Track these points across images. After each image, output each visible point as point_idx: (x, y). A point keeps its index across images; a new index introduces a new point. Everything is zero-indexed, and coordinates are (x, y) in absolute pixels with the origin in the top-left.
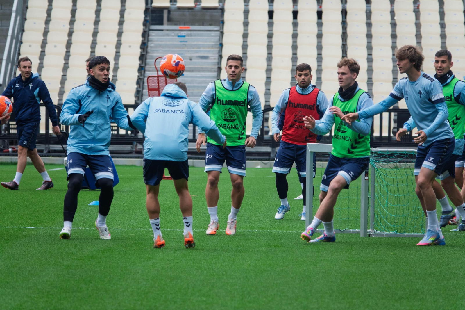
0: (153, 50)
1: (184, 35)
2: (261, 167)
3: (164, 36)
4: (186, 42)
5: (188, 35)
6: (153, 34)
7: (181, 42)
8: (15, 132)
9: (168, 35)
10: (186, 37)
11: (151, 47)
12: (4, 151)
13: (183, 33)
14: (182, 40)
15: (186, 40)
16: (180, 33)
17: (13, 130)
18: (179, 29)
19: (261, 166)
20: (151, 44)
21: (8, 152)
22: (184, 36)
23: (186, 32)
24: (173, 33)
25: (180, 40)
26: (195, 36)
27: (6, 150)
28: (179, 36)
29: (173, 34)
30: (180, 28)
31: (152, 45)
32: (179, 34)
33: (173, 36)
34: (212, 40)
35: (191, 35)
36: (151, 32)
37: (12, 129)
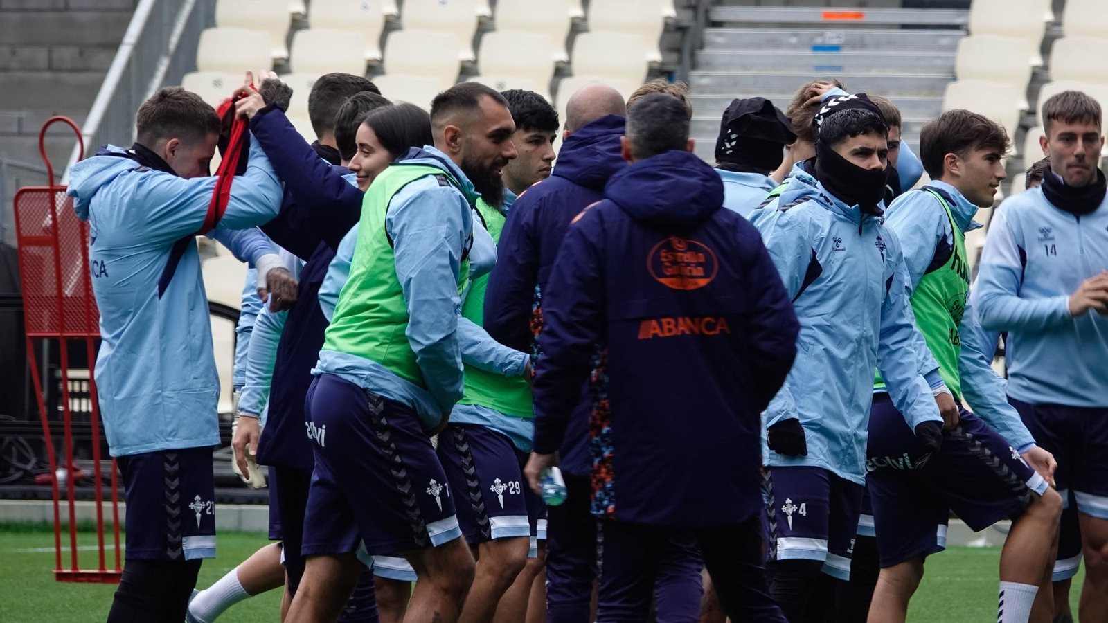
0: (703, 101)
1: (835, 42)
2: (990, 545)
3: (759, 46)
4: (839, 69)
5: (852, 45)
6: (720, 40)
7: (818, 68)
8: (84, 409)
9: (774, 43)
10: (845, 52)
11: (702, 89)
12: (39, 478)
13: (831, 36)
14: (823, 62)
15: (836, 63)
16: (821, 35)
17: (76, 402)
18: (820, 19)
19: (988, 540)
20: (703, 76)
21: (53, 482)
22: (836, 48)
23: (842, 32)
24: (795, 35)
25: (817, 62)
26: (878, 46)
27: (45, 477)
28: (816, 48)
29: (794, 40)
30: (827, 15)
31: (705, 81)
32: (819, 41)
33: (794, 47)
34: (938, 62)
35: (862, 45)
36: (711, 34)
37: (74, 395)
